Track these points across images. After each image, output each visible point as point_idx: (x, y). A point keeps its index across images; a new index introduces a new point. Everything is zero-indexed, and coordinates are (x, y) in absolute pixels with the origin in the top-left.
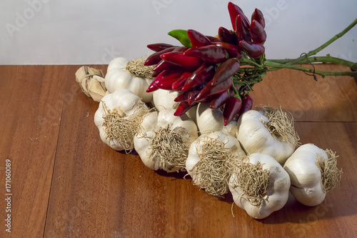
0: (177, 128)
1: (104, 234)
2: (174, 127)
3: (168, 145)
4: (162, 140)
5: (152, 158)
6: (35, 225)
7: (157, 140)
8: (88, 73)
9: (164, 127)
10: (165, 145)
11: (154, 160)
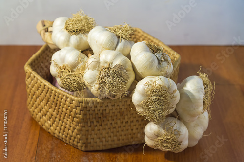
0: (116, 66)
1: (76, 159)
2: (113, 65)
3: (110, 80)
4: (106, 76)
5: (99, 90)
6: (29, 152)
7: (101, 76)
8: (45, 26)
9: (106, 65)
10: (108, 80)
11: (101, 92)
